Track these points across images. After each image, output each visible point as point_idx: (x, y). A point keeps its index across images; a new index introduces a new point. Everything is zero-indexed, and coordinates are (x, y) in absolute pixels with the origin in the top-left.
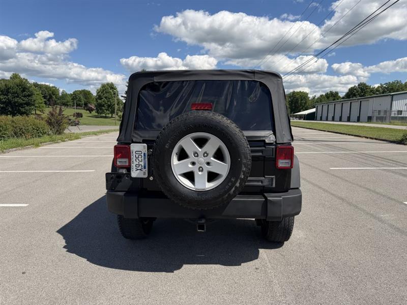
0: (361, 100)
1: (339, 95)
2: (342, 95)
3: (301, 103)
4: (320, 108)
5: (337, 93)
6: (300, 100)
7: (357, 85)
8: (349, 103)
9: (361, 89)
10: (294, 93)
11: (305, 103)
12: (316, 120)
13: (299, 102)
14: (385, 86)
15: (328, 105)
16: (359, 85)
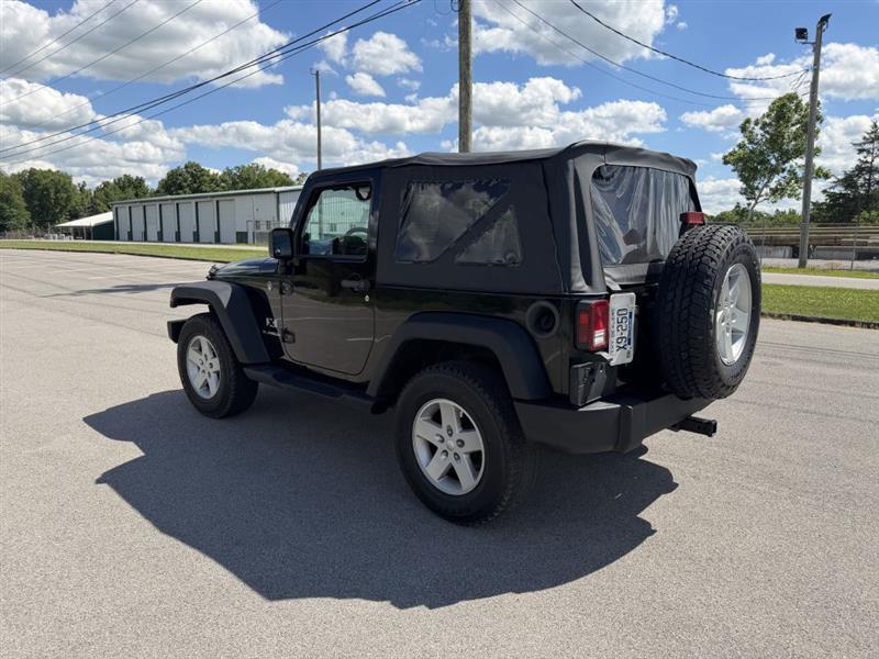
0: (218, 199)
1: (147, 183)
2: (152, 185)
3: (56, 199)
4: (124, 213)
5: (140, 181)
6: (52, 191)
7: (183, 166)
8: (194, 204)
9: (192, 175)
10: (32, 172)
11: (68, 199)
12: (118, 239)
13: (52, 195)
14: (235, 171)
15: (144, 207)
16: (186, 167)
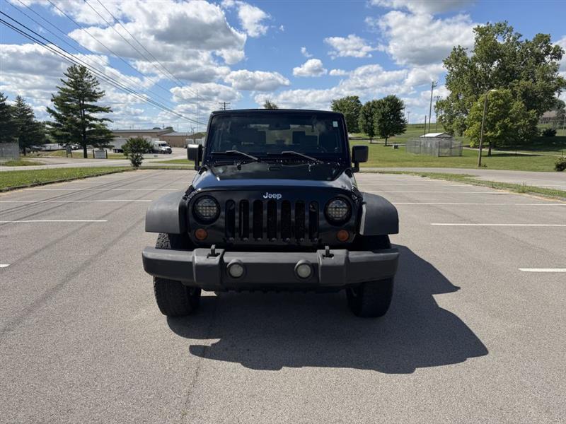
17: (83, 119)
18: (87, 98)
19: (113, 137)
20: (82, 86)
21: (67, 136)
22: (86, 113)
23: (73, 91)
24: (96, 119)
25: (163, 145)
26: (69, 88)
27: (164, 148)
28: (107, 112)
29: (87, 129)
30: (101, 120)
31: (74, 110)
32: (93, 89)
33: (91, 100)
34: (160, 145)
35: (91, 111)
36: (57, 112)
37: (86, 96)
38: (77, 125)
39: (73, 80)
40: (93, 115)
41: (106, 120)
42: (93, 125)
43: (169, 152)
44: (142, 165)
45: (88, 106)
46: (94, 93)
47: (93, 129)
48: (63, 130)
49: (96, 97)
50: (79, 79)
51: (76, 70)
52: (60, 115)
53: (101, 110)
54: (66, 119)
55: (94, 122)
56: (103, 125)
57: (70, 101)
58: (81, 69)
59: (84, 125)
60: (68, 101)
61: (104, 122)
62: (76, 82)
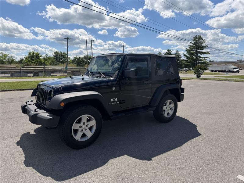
17: (197, 57)
18: (200, 49)
19: (209, 65)
20: (198, 44)
21: (189, 65)
22: (198, 55)
23: (194, 46)
24: (202, 57)
25: (235, 68)
26: (193, 45)
27: (235, 70)
28: (208, 54)
29: (198, 62)
30: (204, 58)
31: (193, 54)
32: (203, 44)
33: (201, 49)
34: (233, 69)
35: (200, 54)
36: (187, 55)
37: (199, 48)
38: (194, 60)
39: (195, 42)
40: (201, 56)
41: (206, 57)
42: (201, 60)
43: (238, 72)
44: (201, 77)
45: (200, 52)
46: (203, 46)
47: (200, 61)
48: (188, 62)
49: (203, 48)
50: (197, 41)
51: (197, 38)
52: (188, 56)
53: (205, 53)
54: (189, 58)
55: (201, 59)
56: (205, 60)
57: (193, 50)
58: (199, 37)
59: (197, 60)
60: (192, 50)
61: (206, 58)
62: (196, 42)
